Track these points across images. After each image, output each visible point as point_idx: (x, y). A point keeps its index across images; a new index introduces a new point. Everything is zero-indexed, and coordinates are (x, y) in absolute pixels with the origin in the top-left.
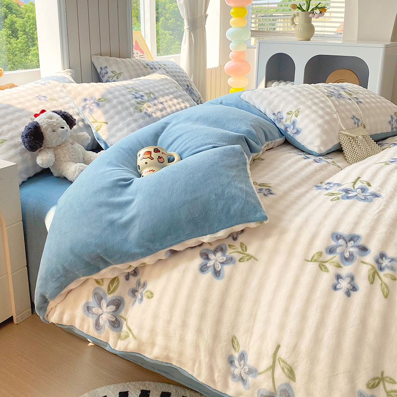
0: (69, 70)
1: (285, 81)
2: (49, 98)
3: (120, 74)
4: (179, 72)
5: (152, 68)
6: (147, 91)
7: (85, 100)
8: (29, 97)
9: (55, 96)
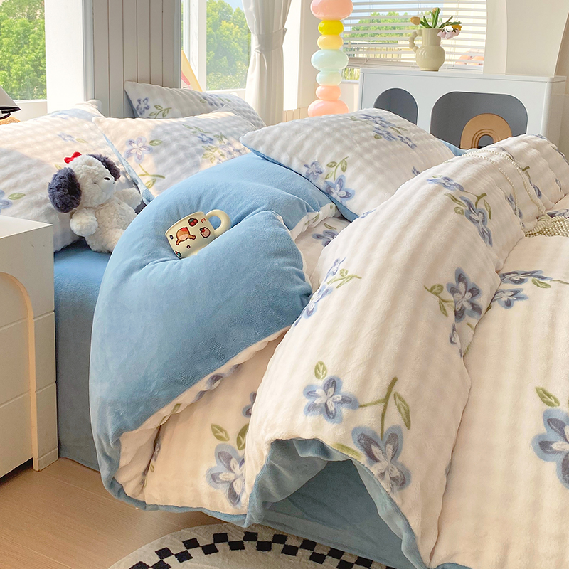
0: (94, 100)
2: (76, 138)
3: (167, 110)
5: (211, 104)
6: (216, 133)
7: (131, 142)
8: (49, 136)
9: (84, 136)
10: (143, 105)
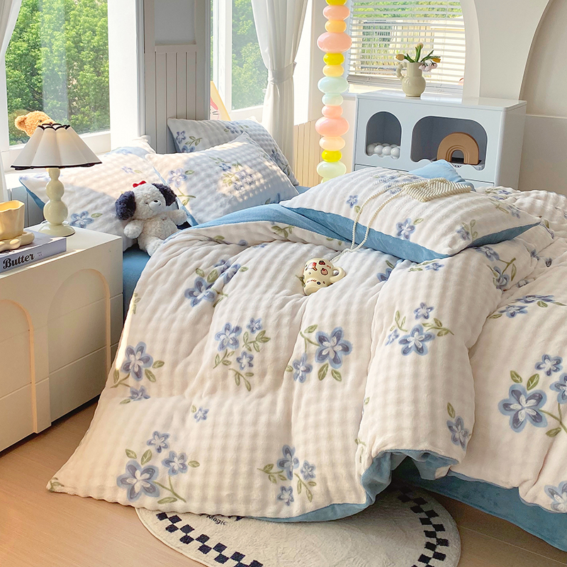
0: (145, 136)
1: (390, 144)
2: (134, 169)
3: (199, 139)
4: (263, 135)
5: (233, 132)
6: (235, 162)
7: (172, 172)
8: (116, 170)
9: (140, 167)
10: (181, 137)
